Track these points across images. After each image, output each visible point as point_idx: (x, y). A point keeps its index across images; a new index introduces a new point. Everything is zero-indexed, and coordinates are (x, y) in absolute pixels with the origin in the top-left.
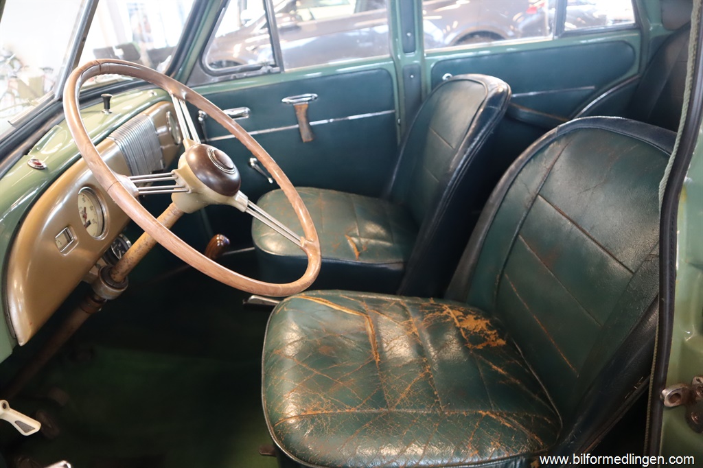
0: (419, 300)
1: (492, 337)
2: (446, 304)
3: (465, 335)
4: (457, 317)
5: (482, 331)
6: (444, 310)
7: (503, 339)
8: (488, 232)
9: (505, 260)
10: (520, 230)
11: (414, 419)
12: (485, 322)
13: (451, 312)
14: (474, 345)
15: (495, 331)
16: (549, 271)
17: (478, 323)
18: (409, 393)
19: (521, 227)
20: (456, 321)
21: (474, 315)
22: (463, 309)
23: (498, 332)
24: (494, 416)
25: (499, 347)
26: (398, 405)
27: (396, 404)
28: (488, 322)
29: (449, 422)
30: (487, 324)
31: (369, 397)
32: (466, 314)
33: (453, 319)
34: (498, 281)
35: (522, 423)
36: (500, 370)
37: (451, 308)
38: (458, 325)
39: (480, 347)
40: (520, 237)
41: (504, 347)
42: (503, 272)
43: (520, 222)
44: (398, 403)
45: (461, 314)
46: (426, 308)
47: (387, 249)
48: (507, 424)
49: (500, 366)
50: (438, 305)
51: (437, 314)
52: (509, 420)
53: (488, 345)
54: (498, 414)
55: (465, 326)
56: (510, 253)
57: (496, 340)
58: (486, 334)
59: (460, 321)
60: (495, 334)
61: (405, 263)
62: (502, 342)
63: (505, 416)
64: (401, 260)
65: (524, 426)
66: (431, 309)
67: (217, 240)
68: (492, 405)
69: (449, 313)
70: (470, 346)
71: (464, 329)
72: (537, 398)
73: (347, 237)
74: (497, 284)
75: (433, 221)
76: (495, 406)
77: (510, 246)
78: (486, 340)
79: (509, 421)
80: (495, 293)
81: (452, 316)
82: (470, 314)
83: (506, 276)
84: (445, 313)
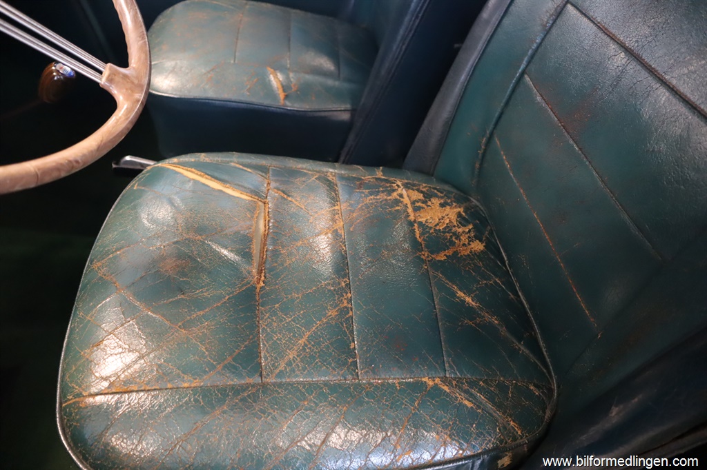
0: (359, 171)
1: (464, 239)
2: (401, 179)
3: (421, 235)
4: (413, 203)
5: (448, 228)
6: (394, 190)
7: (481, 241)
8: (475, 68)
9: (497, 115)
10: (527, 66)
11: (305, 399)
12: (458, 210)
13: (404, 193)
14: (432, 252)
15: (471, 226)
16: (571, 142)
17: (446, 213)
18: (304, 349)
19: (529, 63)
20: (410, 210)
21: (442, 198)
22: (424, 187)
23: (475, 226)
24: (446, 388)
25: (474, 256)
26: (281, 371)
27: (277, 371)
28: (461, 210)
29: (368, 403)
30: (459, 215)
31: (229, 359)
32: (428, 196)
33: (406, 206)
34: (483, 147)
35: (491, 399)
36: (468, 299)
37: (406, 186)
38: (412, 218)
39: (442, 257)
40: (527, 78)
41: (480, 255)
42: (492, 134)
43: (530, 52)
44: (281, 367)
45: (421, 196)
46: (368, 186)
47: (328, 89)
48: (466, 402)
49: (468, 292)
50: (387, 181)
51: (382, 196)
52: (472, 395)
53: (456, 253)
54: (454, 383)
55: (423, 220)
56: (507, 103)
57: (469, 244)
58: (455, 234)
59: (416, 209)
60: (469, 231)
61: (353, 111)
62: (478, 246)
63: (466, 387)
64: (348, 106)
65: (494, 404)
66: (374, 188)
67: (52, 72)
68: (447, 365)
69: (401, 196)
70: (425, 254)
71: (420, 224)
72: (523, 349)
73: (270, 70)
74: (480, 152)
75: (394, 48)
76: (450, 366)
77: (508, 92)
78: (453, 244)
79: (471, 397)
80: (477, 165)
81: (406, 200)
82: (436, 196)
83: (496, 140)
84: (395, 195)
